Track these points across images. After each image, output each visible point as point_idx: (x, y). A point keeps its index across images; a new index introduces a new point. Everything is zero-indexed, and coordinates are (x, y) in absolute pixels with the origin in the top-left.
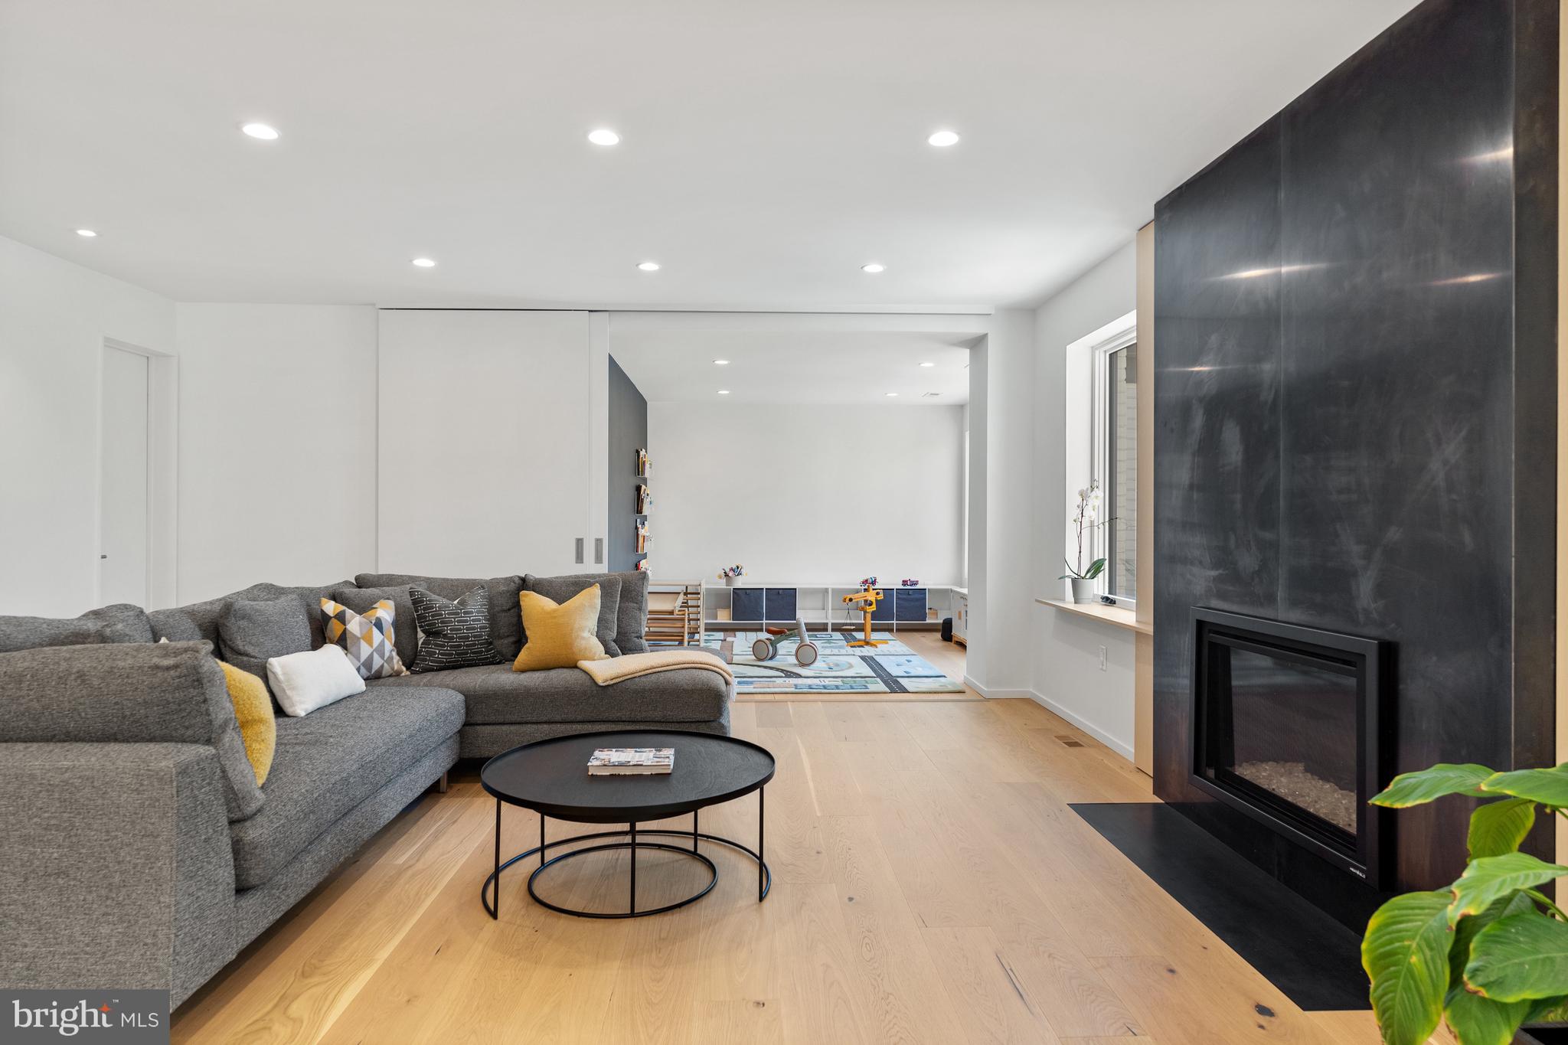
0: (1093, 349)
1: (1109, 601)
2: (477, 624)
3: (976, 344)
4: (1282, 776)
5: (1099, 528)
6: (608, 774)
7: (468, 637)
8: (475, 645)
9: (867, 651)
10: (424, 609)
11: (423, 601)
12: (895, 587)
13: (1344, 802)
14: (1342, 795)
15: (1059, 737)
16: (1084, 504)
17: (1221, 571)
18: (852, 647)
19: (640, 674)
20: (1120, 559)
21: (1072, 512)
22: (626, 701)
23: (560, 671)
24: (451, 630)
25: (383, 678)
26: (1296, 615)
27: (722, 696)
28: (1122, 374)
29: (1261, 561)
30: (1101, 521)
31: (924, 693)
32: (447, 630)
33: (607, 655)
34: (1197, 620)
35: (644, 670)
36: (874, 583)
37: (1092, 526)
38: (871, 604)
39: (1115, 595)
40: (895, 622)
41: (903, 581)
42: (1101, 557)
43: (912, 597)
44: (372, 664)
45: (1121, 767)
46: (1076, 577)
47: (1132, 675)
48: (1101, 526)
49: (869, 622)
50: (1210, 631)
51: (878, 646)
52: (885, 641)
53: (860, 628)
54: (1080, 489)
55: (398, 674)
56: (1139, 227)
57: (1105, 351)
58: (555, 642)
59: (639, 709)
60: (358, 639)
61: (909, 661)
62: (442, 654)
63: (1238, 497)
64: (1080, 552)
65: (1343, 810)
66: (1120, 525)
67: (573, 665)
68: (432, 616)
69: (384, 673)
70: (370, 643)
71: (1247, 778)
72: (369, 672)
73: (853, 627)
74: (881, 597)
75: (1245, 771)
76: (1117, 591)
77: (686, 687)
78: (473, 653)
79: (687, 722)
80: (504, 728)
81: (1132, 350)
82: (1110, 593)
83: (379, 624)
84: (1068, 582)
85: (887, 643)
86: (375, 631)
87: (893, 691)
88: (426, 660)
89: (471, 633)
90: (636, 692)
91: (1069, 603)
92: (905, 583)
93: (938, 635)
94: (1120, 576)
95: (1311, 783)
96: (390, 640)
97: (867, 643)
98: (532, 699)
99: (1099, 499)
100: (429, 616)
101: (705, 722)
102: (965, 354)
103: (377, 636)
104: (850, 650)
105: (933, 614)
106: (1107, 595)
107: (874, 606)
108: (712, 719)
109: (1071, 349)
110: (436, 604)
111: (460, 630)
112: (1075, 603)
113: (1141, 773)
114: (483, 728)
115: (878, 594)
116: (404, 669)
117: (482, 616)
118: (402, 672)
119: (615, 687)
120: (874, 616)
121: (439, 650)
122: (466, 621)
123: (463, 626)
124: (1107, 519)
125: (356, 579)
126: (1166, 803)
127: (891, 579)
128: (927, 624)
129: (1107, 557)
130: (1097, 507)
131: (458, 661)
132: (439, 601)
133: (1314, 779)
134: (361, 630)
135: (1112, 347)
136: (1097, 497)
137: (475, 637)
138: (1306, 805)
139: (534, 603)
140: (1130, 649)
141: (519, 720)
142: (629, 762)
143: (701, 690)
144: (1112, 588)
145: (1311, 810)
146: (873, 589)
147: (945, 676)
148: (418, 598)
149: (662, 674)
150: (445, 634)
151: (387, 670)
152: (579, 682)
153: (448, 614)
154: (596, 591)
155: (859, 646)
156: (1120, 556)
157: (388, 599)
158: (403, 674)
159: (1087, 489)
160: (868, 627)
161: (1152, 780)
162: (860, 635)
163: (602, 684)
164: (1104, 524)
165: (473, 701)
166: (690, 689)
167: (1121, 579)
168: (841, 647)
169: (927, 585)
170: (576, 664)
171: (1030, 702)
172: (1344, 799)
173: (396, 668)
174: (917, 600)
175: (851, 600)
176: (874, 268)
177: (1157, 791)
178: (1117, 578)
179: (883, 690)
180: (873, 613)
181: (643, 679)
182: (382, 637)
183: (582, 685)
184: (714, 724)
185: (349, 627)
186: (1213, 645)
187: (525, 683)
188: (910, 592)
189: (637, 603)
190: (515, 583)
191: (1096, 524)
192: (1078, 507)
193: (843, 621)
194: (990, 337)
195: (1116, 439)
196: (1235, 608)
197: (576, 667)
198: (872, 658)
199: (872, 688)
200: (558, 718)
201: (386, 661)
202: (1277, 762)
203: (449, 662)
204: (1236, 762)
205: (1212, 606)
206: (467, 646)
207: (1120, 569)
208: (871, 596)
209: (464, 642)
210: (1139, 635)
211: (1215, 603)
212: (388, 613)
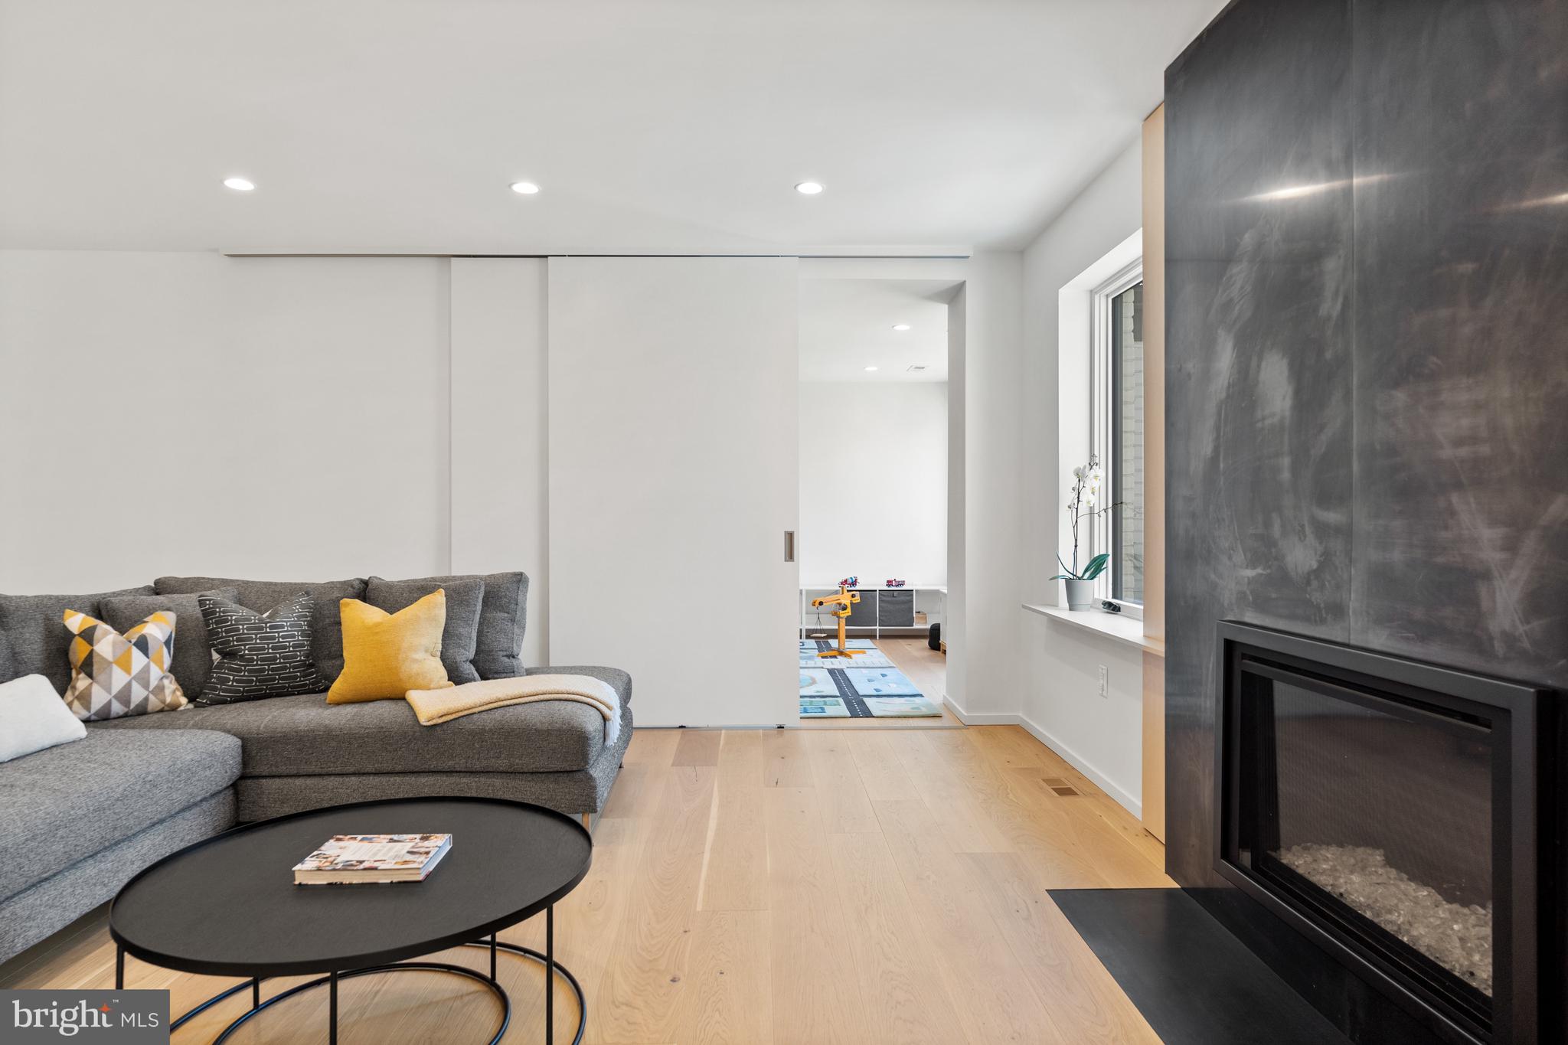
0: (1092, 293)
1: (1112, 608)
2: (289, 642)
3: (954, 295)
4: (1352, 872)
5: (1099, 516)
6: (325, 882)
7: (275, 659)
8: (285, 668)
9: (839, 663)
10: (217, 623)
11: (215, 612)
12: (878, 588)
13: (1456, 927)
14: (1451, 912)
15: (1048, 781)
16: (1081, 487)
17: (1259, 570)
18: (823, 657)
19: (481, 709)
20: (1127, 554)
21: (1067, 496)
22: (459, 745)
23: (378, 704)
24: (249, 650)
25: (150, 713)
26: (1379, 639)
27: (588, 739)
28: (1128, 324)
29: (1321, 556)
30: (1103, 506)
31: (892, 717)
32: (244, 650)
33: (451, 683)
34: (1225, 639)
35: (487, 704)
36: (854, 583)
37: (1091, 513)
38: (844, 608)
39: (1121, 599)
40: (878, 628)
41: (888, 581)
42: (1103, 552)
43: (897, 599)
44: (130, 696)
45: (1125, 829)
46: (1071, 577)
47: (1138, 707)
48: (1103, 514)
49: (844, 628)
50: (1244, 656)
51: (853, 656)
52: (862, 651)
53: (833, 635)
54: (1076, 467)
55: (173, 708)
56: (1145, 116)
57: (1107, 296)
58: (375, 666)
59: (477, 756)
60: (110, 663)
61: (884, 675)
62: (238, 681)
63: (1286, 461)
64: (1076, 546)
65: (1457, 944)
66: (1127, 512)
67: (400, 696)
68: (226, 632)
69: (150, 708)
70: (127, 669)
71: (1300, 871)
72: (126, 706)
73: (823, 635)
74: (857, 599)
75: (1298, 860)
76: (1124, 594)
77: (539, 726)
78: (283, 679)
79: (543, 773)
80: (299, 782)
81: (1137, 288)
82: (1114, 596)
83: (142, 645)
84: (1062, 583)
85: (864, 653)
86: (136, 652)
87: (854, 715)
88: (216, 689)
89: (280, 653)
90: (473, 734)
91: (1063, 613)
92: (889, 583)
93: (925, 643)
94: (1126, 574)
95: (1398, 887)
96: (160, 663)
97: (841, 653)
98: (334, 744)
99: (1099, 479)
100: (222, 632)
101: (567, 772)
102: (942, 310)
103: (138, 659)
104: (819, 661)
105: (921, 618)
106: (1110, 599)
107: (849, 610)
108: (575, 768)
109: (1063, 292)
110: (231, 616)
111: (264, 649)
112: (1070, 610)
113: (1150, 837)
114: (270, 781)
115: (853, 596)
116: (184, 700)
117: (298, 631)
118: (180, 705)
119: (445, 727)
120: (849, 621)
121: (234, 676)
122: (274, 638)
123: (268, 644)
124: (1110, 505)
125: (155, 584)
126: (1182, 888)
127: (873, 580)
128: (914, 629)
129: (1110, 552)
130: (1097, 489)
131: (262, 689)
132: (237, 612)
133: (1401, 880)
134: (114, 652)
135: (1114, 289)
136: (1096, 477)
137: (284, 658)
138: (1395, 928)
139: (358, 615)
140: (1134, 673)
141: (317, 770)
142: (361, 862)
143: (559, 730)
144: (1117, 592)
145: (1405, 939)
146: (848, 591)
147: (921, 696)
148: (210, 608)
149: (511, 709)
150: (242, 656)
151: (154, 703)
152: (399, 720)
153: (248, 629)
154: (439, 598)
155: (832, 657)
156: (1127, 550)
157: (168, 609)
158: (182, 708)
159: (1085, 467)
160: (842, 634)
161: (1163, 849)
162: (834, 643)
163: (425, 724)
164: (1106, 511)
165: (250, 748)
166: (545, 729)
167: (1128, 579)
168: (811, 658)
169: (916, 585)
170: (404, 694)
171: (1018, 730)
172: (1456, 922)
173: (168, 700)
174: (904, 603)
175: (821, 603)
176: (810, 188)
177: (1172, 868)
178: (1124, 577)
179: (842, 714)
180: (847, 618)
181: (484, 716)
182: (146, 660)
183: (401, 724)
184: (580, 775)
185: (97, 648)
186: (1245, 675)
187: (327, 722)
188: (896, 594)
189: (508, 613)
190: (354, 588)
191: (1096, 511)
192: (1073, 489)
193: (813, 627)
194: (967, 283)
195: (1122, 405)
196: (1281, 625)
197: (404, 699)
198: (842, 672)
199: (830, 711)
200: (370, 768)
201: (152, 692)
202: (1342, 846)
203: (247, 691)
204: (1282, 844)
205: (1247, 620)
206: (273, 670)
207: (1127, 566)
208: (846, 600)
209: (269, 665)
210: (1146, 655)
211: (1250, 617)
212: (161, 629)
